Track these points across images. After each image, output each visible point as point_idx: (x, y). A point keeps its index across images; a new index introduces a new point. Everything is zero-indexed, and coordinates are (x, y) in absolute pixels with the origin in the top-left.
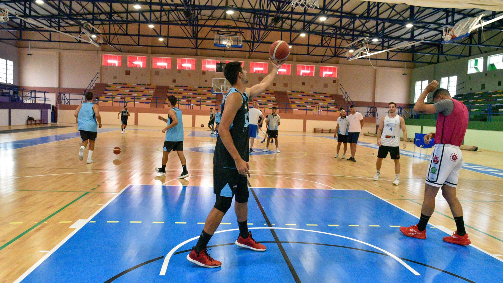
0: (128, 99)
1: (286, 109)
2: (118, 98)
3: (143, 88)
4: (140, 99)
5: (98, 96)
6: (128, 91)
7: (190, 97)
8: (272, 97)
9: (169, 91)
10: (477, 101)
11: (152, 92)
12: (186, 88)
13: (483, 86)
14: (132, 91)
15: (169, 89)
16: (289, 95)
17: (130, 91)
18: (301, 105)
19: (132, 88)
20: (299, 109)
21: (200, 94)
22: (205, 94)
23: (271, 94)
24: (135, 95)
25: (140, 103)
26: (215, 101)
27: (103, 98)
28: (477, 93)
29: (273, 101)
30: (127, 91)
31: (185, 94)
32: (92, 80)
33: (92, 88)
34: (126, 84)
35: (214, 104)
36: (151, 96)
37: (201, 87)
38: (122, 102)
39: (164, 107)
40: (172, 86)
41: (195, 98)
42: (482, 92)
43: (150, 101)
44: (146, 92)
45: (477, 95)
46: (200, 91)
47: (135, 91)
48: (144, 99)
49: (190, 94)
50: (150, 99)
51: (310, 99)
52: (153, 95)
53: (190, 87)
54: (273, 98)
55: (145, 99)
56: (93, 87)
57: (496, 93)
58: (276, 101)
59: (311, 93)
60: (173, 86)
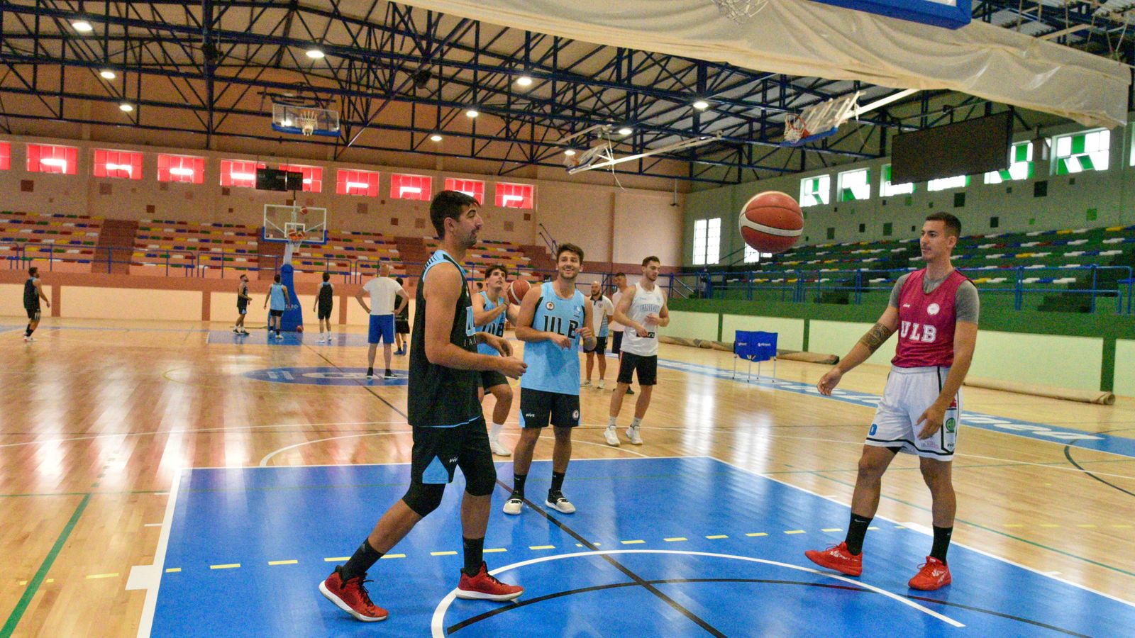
0: (32, 250)
2: (5, 249)
3: (70, 225)
4: (63, 251)
6: (30, 231)
7: (195, 249)
8: (391, 251)
9: (140, 232)
10: (822, 262)
11: (94, 235)
12: (181, 227)
13: (831, 233)
14: (41, 232)
15: (137, 227)
16: (429, 245)
17: (35, 232)
19: (40, 223)
21: (219, 242)
22: (231, 242)
23: (388, 243)
25: (65, 260)
26: (256, 258)
28: (821, 246)
29: (393, 259)
30: (27, 231)
31: (180, 240)
34: (24, 214)
35: (254, 265)
36: (92, 243)
37: (220, 225)
38: (17, 258)
39: (128, 272)
40: (146, 220)
41: (206, 250)
42: (829, 245)
43: (90, 257)
44: (79, 234)
45: (821, 250)
46: (216, 233)
47: (50, 232)
48: (73, 252)
49: (193, 240)
50: (90, 253)
52: (96, 241)
53: (192, 224)
54: (394, 252)
55: (76, 251)
57: (857, 246)
58: (401, 258)
60: (149, 221)
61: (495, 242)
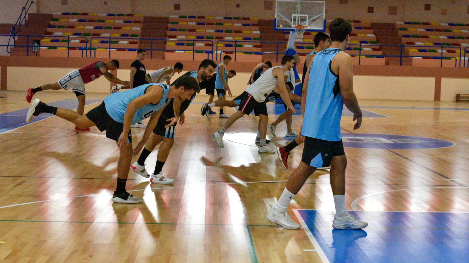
0: (95, 42)
1: (401, 56)
2: (75, 41)
3: (119, 22)
4: (117, 42)
5: (39, 38)
6: (92, 27)
7: (212, 38)
8: (369, 35)
9: (170, 26)
11: (137, 29)
12: (201, 20)
14: (101, 28)
15: (168, 22)
16: (401, 29)
17: (96, 28)
18: (427, 49)
19: (99, 21)
20: (424, 58)
21: (231, 31)
22: (240, 32)
23: (366, 28)
24: (106, 35)
25: (119, 49)
26: (259, 44)
27: (46, 41)
29: (371, 42)
30: (90, 28)
31: (201, 31)
32: (24, 8)
33: (24, 23)
34: (87, 14)
35: (259, 50)
36: (137, 36)
37: (230, 18)
38: (86, 49)
39: (164, 58)
40: (174, 16)
41: (220, 38)
43: (136, 46)
44: (126, 29)
46: (227, 25)
47: (106, 28)
48: (124, 43)
49: (211, 31)
50: (136, 43)
51: (443, 37)
52: (139, 33)
53: (209, 18)
54: (371, 36)
55: (126, 42)
56: (26, 20)
58: (378, 41)
59: (444, 24)
60: (177, 17)
61: (459, 25)
